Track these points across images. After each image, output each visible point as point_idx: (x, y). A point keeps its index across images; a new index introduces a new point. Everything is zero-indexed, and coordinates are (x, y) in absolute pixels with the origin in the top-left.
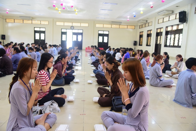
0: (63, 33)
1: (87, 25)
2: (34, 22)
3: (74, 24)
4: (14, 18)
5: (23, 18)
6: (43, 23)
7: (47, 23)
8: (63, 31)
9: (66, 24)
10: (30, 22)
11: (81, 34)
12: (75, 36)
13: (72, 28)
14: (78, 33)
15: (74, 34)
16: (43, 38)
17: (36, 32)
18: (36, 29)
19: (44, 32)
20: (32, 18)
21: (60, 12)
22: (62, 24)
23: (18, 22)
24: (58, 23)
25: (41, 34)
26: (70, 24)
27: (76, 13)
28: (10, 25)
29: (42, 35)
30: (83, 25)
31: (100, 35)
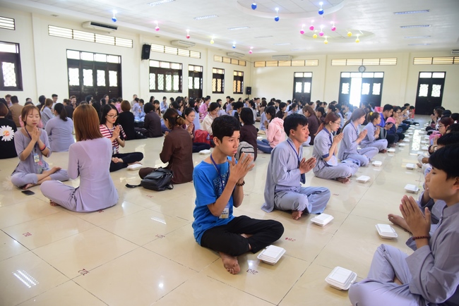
0: (343, 80)
1: (392, 61)
2: (294, 63)
3: (367, 62)
4: (265, 59)
5: (278, 58)
6: (308, 63)
7: (314, 63)
8: (344, 75)
9: (350, 62)
10: (288, 63)
11: (380, 81)
12: (367, 86)
13: (362, 69)
14: (374, 78)
15: (365, 80)
16: (307, 90)
17: (296, 80)
18: (298, 75)
19: (309, 80)
20: (291, 58)
21: (326, 41)
22: (342, 62)
23: (271, 66)
24: (335, 63)
25: (306, 83)
26: (359, 62)
27: (357, 39)
28: (259, 71)
29: (307, 85)
30: (384, 62)
31: (421, 81)
